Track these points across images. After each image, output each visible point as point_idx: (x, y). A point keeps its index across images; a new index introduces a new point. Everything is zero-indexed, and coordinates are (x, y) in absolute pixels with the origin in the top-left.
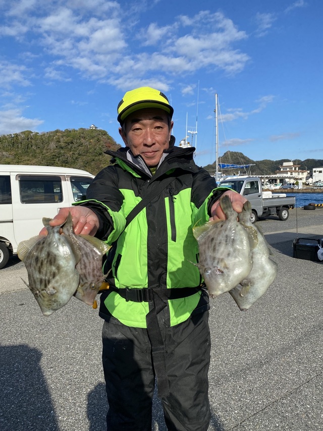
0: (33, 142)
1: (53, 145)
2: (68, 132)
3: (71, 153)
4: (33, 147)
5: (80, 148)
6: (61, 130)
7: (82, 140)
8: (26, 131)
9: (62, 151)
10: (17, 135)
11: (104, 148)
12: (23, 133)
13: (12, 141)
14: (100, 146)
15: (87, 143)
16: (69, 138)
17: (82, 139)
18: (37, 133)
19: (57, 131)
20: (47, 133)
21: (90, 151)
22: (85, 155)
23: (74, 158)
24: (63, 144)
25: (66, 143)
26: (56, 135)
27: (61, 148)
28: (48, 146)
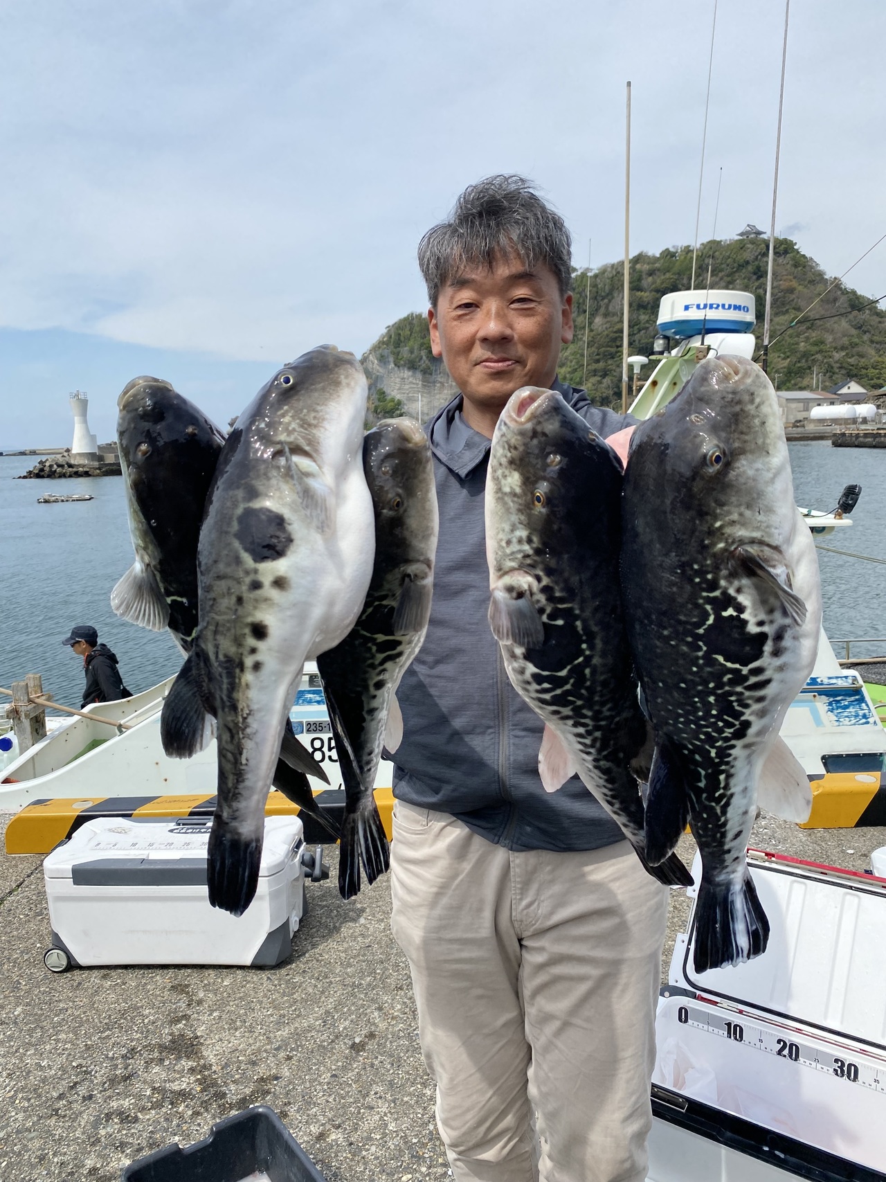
9: (644, 318)
15: (722, 284)
18: (588, 269)
19: (640, 258)
20: (613, 266)
25: (657, 291)
26: (635, 270)
27: (642, 306)
28: (607, 307)
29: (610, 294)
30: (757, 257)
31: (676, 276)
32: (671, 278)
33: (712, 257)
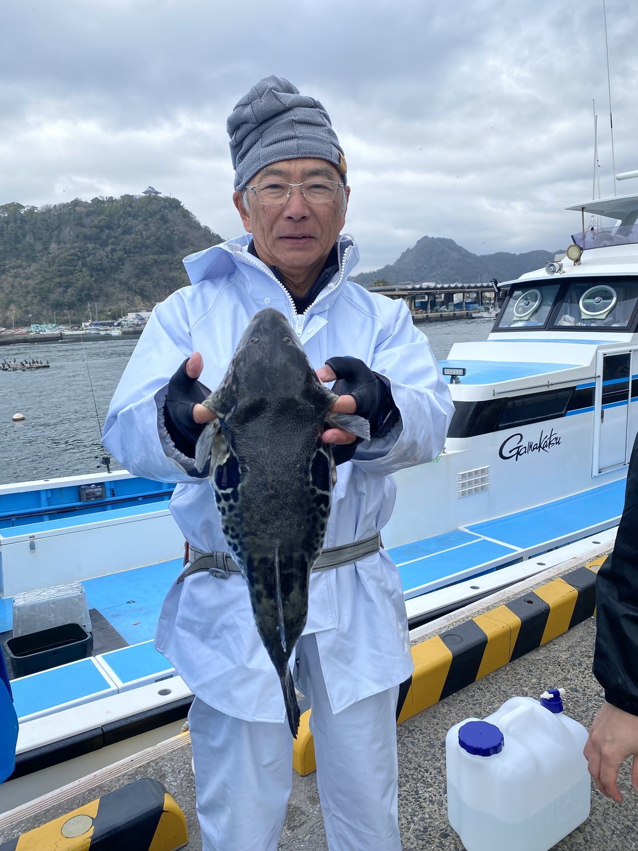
0: (27, 227)
1: (67, 233)
2: (98, 202)
3: (109, 248)
4: (27, 239)
5: (128, 237)
6: (83, 200)
8: (10, 205)
9: (90, 246)
11: (176, 235)
12: (5, 207)
14: (168, 232)
15: (142, 226)
16: (102, 217)
18: (34, 208)
19: (76, 203)
20: (55, 207)
21: (148, 242)
23: (115, 257)
24: (89, 231)
25: (96, 227)
26: (75, 211)
27: (86, 238)
28: (58, 237)
29: (58, 228)
30: (160, 209)
31: (108, 218)
32: (105, 219)
33: (130, 206)
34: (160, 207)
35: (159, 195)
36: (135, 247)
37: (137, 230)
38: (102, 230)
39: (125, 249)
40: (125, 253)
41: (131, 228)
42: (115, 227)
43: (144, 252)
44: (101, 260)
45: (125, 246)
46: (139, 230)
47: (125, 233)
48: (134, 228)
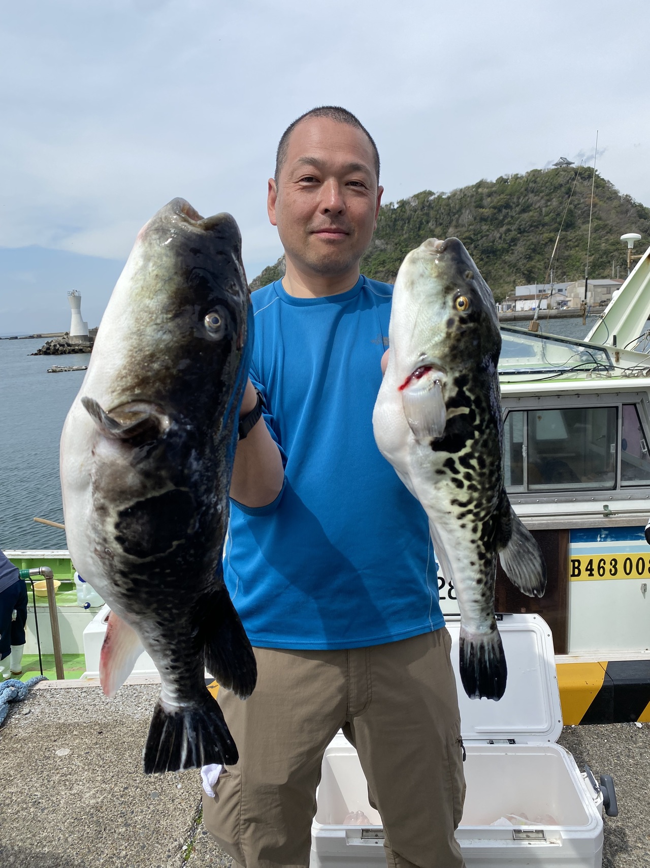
0: (432, 213)
1: (467, 217)
2: (502, 181)
3: (504, 228)
4: (430, 224)
5: (525, 216)
6: (489, 181)
7: (532, 198)
8: (421, 193)
9: (485, 228)
10: (403, 204)
11: (580, 209)
12: (417, 196)
13: (394, 216)
14: (572, 206)
15: (543, 202)
16: (502, 196)
17: (531, 195)
18: (443, 193)
19: (480, 184)
20: (461, 190)
21: (547, 219)
22: (532, 231)
23: (509, 238)
24: (486, 212)
25: (494, 208)
26: (477, 193)
27: (483, 219)
28: (458, 220)
29: (459, 211)
30: (568, 181)
31: (508, 197)
32: (505, 198)
33: (535, 182)
34: (568, 179)
35: (571, 166)
36: (531, 226)
37: (537, 207)
38: (500, 211)
39: (519, 229)
40: (518, 233)
41: (531, 205)
42: (514, 206)
43: (541, 231)
44: (493, 242)
45: (520, 226)
46: (539, 207)
47: (524, 211)
48: (533, 206)
